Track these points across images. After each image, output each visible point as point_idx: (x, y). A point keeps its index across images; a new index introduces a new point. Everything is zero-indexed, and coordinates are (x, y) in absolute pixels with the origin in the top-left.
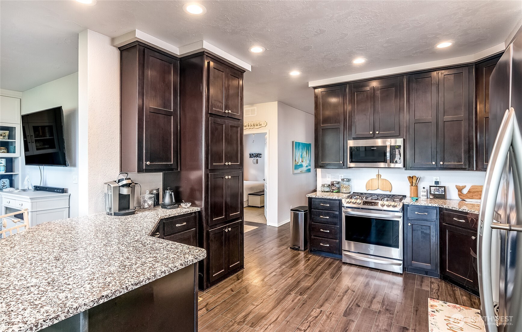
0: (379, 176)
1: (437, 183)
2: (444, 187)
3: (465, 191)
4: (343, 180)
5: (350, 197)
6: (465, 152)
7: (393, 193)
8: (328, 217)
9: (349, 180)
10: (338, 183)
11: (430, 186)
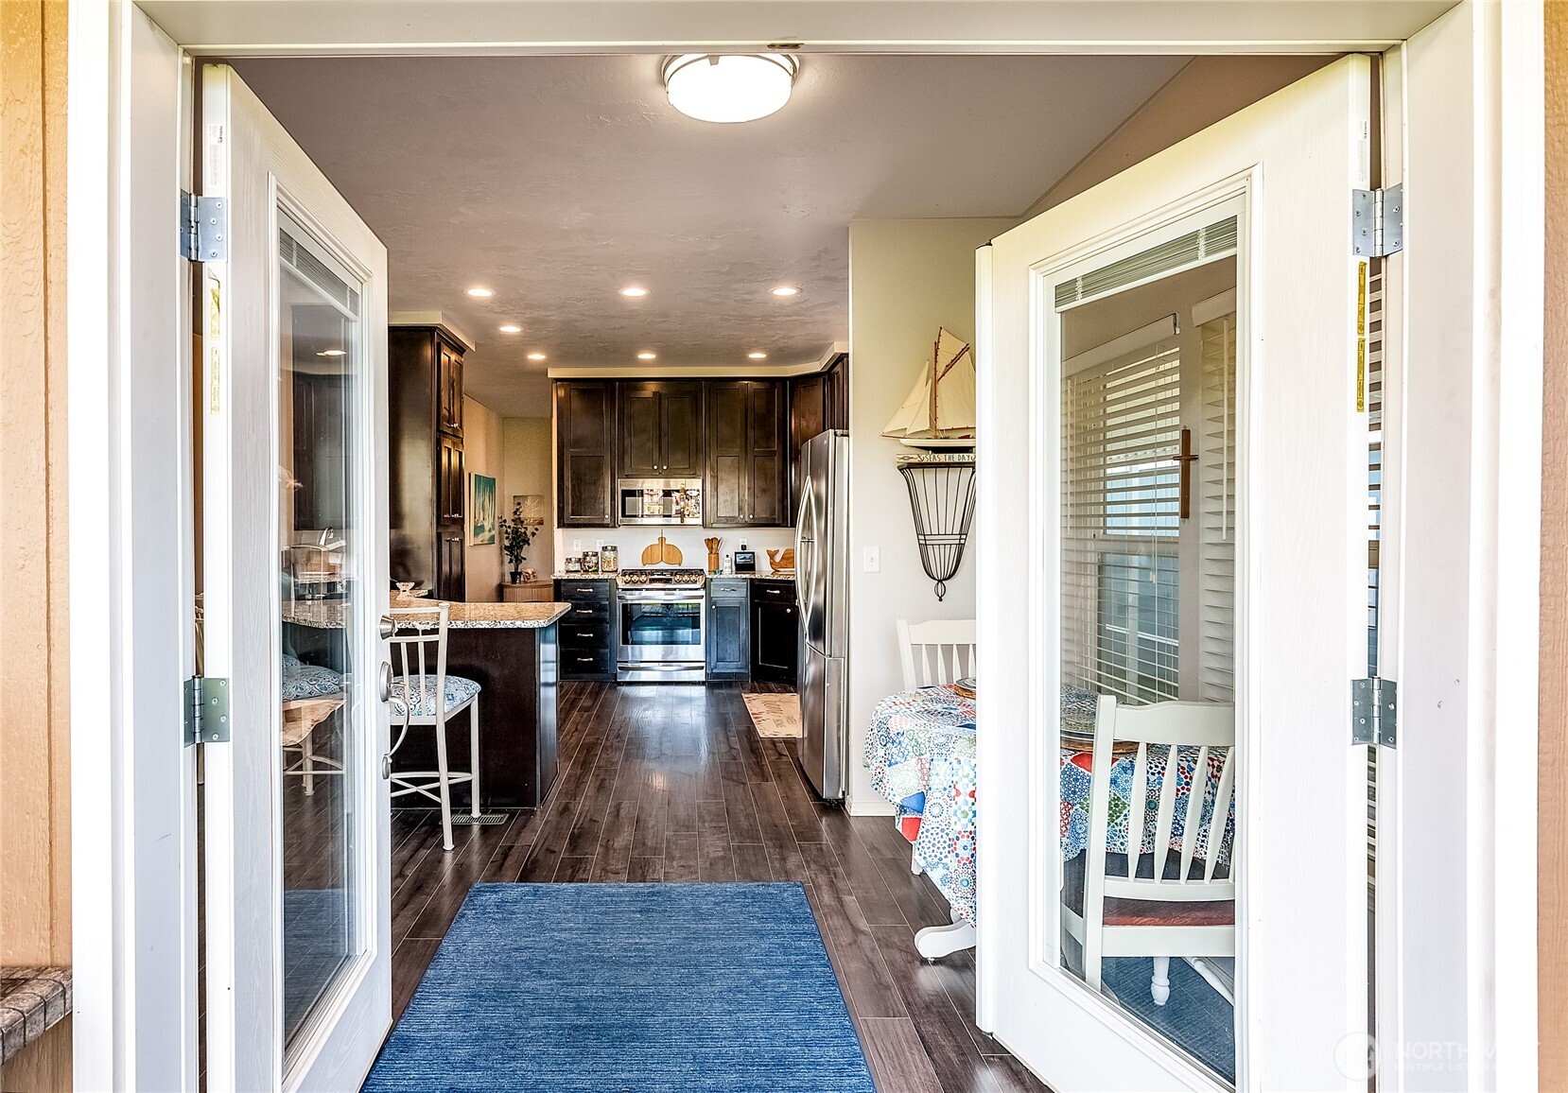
0: (662, 539)
1: (744, 547)
2: (753, 553)
3: (778, 558)
4: (605, 549)
5: (624, 575)
6: (779, 501)
7: (683, 567)
8: (591, 611)
9: (614, 549)
10: (596, 554)
11: (736, 553)
